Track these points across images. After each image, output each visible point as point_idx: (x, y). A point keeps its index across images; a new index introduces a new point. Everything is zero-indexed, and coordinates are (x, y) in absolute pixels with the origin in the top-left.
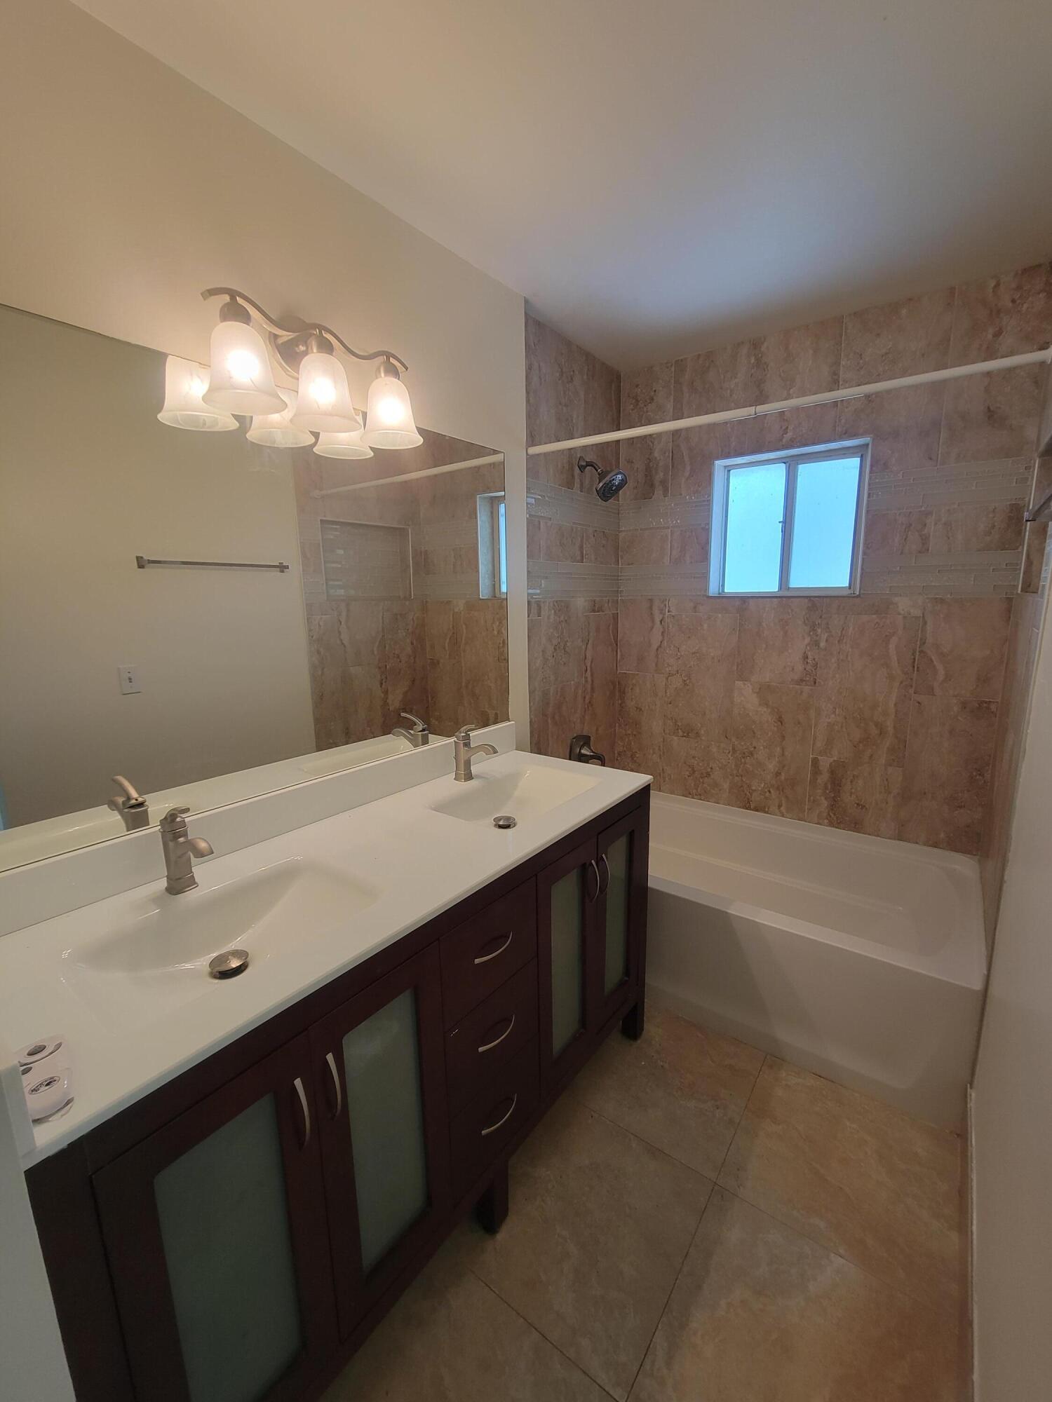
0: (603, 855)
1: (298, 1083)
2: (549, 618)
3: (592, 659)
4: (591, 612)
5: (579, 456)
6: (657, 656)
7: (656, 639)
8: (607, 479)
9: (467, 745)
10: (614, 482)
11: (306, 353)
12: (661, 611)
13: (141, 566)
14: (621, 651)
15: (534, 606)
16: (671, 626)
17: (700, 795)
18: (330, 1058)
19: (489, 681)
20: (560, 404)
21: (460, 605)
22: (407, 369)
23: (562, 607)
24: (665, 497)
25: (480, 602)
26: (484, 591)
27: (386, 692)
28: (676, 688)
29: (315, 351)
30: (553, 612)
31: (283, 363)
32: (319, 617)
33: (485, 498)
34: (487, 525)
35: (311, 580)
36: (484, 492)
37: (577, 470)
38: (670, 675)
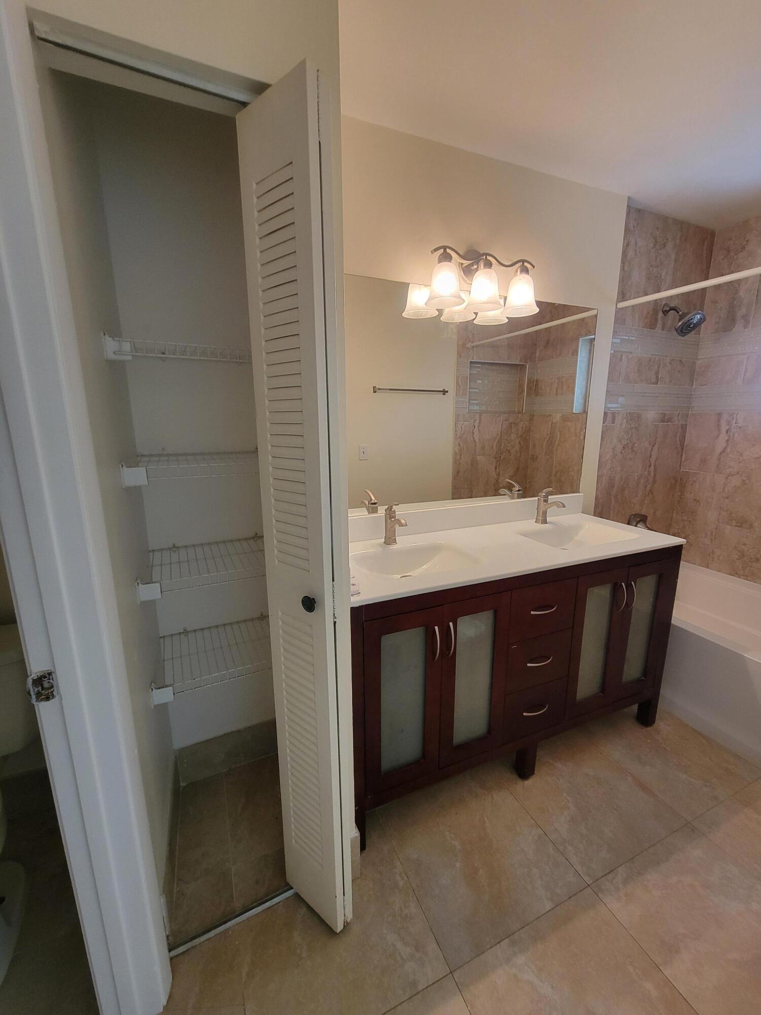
0: (633, 583)
1: (436, 628)
2: (621, 424)
3: (656, 459)
4: (660, 422)
5: (664, 303)
6: (719, 459)
7: (720, 444)
8: (686, 319)
9: (546, 501)
10: (692, 320)
11: (477, 270)
12: (729, 423)
13: (375, 392)
14: (685, 453)
15: (609, 417)
16: (736, 435)
17: (747, 576)
18: (451, 624)
19: (573, 473)
20: (651, 266)
21: (557, 417)
22: (534, 267)
23: (634, 418)
24: (745, 328)
25: (573, 415)
26: (577, 408)
27: (499, 475)
28: (735, 486)
29: (482, 268)
30: (625, 420)
31: (465, 277)
32: (462, 423)
33: (585, 340)
34: (586, 360)
35: (460, 400)
36: (586, 335)
37: (661, 314)
38: (731, 475)
